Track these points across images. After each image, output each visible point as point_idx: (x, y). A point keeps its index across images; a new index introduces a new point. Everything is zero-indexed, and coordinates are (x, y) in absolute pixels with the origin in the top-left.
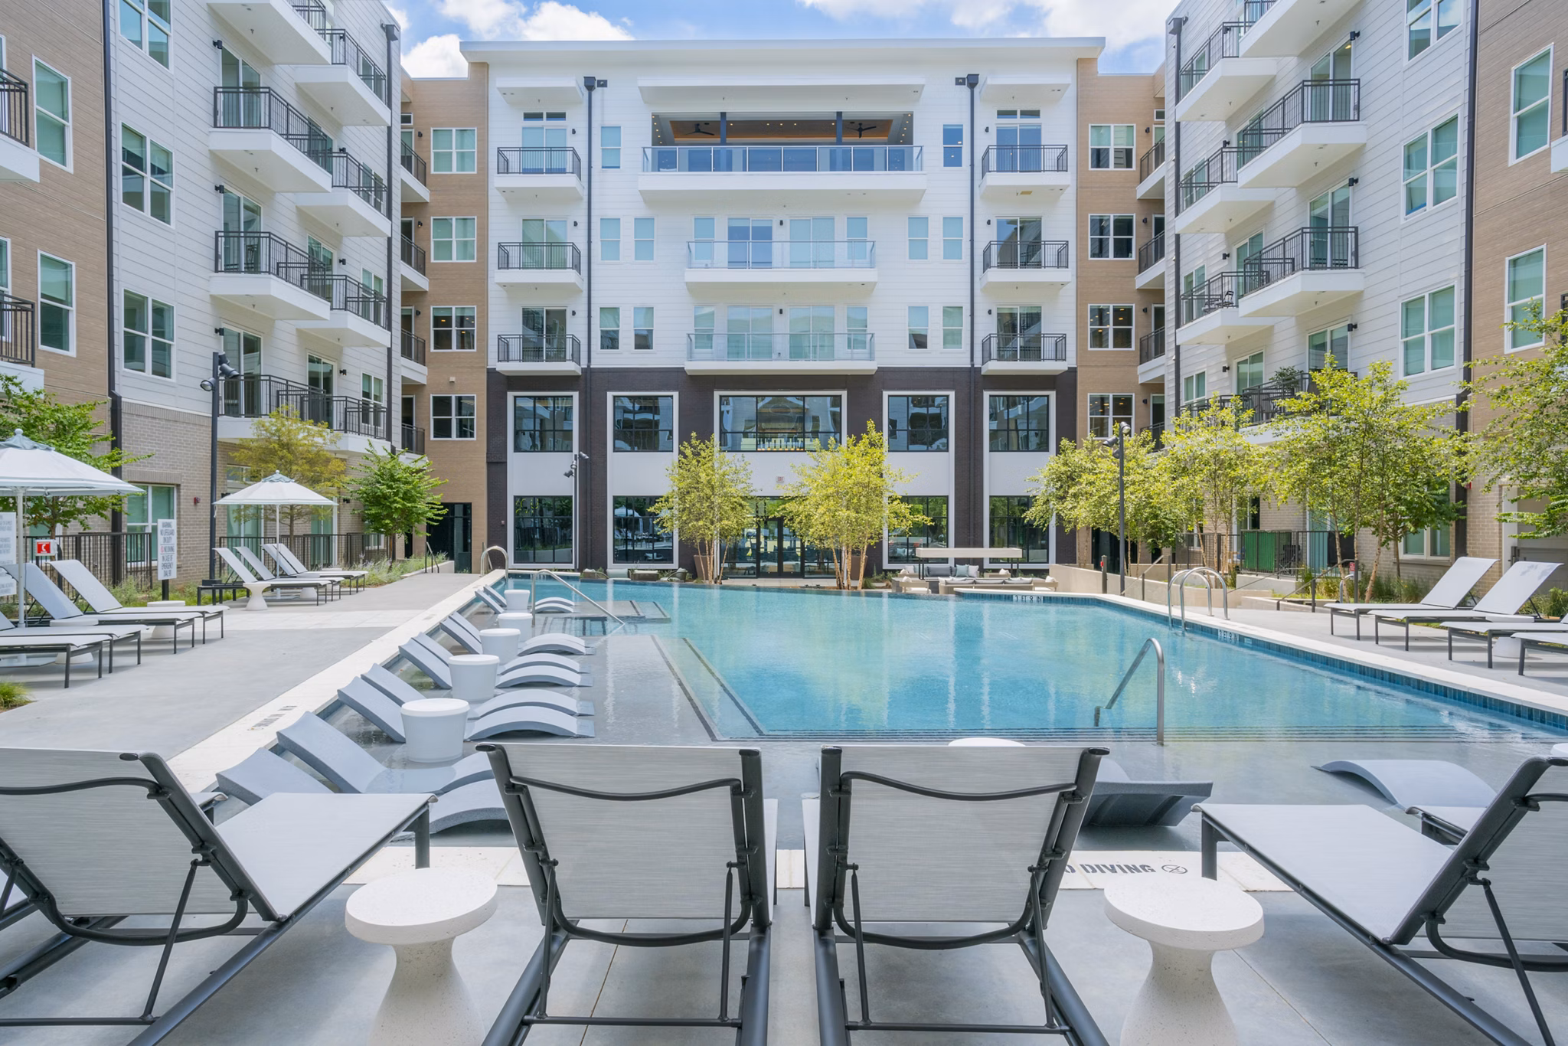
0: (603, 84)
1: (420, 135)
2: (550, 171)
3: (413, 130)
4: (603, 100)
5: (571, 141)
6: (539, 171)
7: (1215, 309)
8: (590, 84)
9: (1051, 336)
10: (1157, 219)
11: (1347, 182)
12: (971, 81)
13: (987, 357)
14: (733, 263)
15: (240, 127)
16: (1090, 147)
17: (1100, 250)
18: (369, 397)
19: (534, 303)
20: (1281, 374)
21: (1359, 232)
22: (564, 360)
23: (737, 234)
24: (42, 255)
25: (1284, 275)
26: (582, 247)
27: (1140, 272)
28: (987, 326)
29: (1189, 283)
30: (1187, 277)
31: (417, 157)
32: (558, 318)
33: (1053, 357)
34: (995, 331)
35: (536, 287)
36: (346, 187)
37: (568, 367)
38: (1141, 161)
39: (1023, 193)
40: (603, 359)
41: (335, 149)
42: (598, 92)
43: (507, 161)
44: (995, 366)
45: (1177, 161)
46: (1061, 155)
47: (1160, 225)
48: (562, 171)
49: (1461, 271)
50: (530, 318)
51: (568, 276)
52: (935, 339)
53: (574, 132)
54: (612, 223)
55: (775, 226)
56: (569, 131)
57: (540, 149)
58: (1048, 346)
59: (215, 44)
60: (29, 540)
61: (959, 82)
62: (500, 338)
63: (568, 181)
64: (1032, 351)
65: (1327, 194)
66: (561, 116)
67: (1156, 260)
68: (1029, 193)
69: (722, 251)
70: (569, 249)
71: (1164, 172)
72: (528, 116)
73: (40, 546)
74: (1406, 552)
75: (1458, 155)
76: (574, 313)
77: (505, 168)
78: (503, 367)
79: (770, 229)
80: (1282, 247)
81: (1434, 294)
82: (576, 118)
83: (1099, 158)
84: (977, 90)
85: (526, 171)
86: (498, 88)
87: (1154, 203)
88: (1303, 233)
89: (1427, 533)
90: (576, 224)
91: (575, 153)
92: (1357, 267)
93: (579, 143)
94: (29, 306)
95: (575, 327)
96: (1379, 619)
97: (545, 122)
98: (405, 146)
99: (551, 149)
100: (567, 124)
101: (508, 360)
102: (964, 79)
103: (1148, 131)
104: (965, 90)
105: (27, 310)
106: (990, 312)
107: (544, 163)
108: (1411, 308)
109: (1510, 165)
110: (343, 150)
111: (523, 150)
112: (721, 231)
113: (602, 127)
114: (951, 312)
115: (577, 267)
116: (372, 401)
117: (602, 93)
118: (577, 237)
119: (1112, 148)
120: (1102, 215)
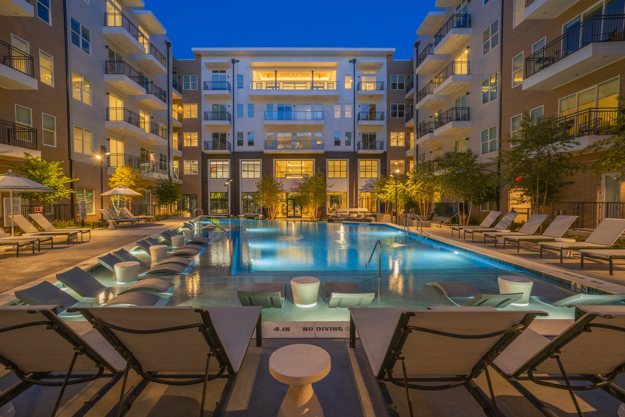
0: (238, 61)
1: (179, 78)
2: (221, 89)
3: (177, 76)
4: (238, 67)
5: (227, 80)
6: (218, 89)
7: (427, 133)
8: (233, 61)
9: (379, 142)
10: (411, 105)
11: (466, 94)
12: (354, 61)
13: (359, 148)
14: (279, 118)
15: (115, 74)
16: (391, 83)
17: (394, 115)
18: (162, 161)
19: (216, 131)
20: (447, 154)
21: (470, 109)
22: (226, 149)
23: (280, 109)
24: (43, 114)
25: (447, 122)
26: (231, 113)
27: (407, 122)
28: (359, 138)
29: (420, 125)
30: (420, 123)
31: (178, 84)
32: (224, 136)
33: (379, 148)
34: (361, 140)
35: (217, 126)
36: (152, 93)
37: (227, 151)
38: (407, 87)
39: (370, 97)
40: (238, 149)
41: (149, 81)
42: (236, 64)
43: (207, 86)
44: (361, 151)
45: (417, 87)
46: (382, 84)
47: (412, 106)
48: (225, 89)
49: (498, 121)
50: (215, 136)
51: (227, 122)
52: (343, 143)
53: (228, 77)
54: (241, 106)
55: (292, 106)
56: (227, 76)
57: (218, 82)
58: (378, 145)
59: (106, 47)
60: (22, 207)
61: (350, 61)
62: (205, 142)
63: (226, 92)
64: (373, 147)
65: (460, 98)
66: (224, 72)
67: (411, 118)
68: (372, 97)
69: (275, 114)
70: (227, 114)
71: (413, 91)
72: (214, 72)
73: (36, 209)
74: (482, 209)
75: (497, 85)
76: (229, 134)
77: (206, 88)
78: (206, 152)
79: (291, 108)
80: (446, 114)
81: (491, 128)
82: (229, 72)
83: (394, 86)
84: (356, 64)
85: (213, 89)
86: (204, 63)
87: (411, 100)
88: (452, 109)
89: (488, 204)
90: (229, 106)
91: (228, 83)
92: (469, 120)
93: (230, 80)
94: (35, 131)
95: (229, 139)
96: (465, 231)
97: (219, 74)
98: (174, 81)
99: (221, 82)
100: (227, 74)
101: (208, 149)
102: (352, 61)
103: (409, 78)
104: (352, 64)
105: (34, 132)
106: (360, 134)
107: (219, 86)
108: (484, 133)
109: (512, 88)
110: (152, 82)
111: (213, 82)
112: (275, 108)
113: (238, 75)
114: (348, 134)
115: (230, 120)
116: (163, 162)
117: (237, 64)
118: (229, 110)
119: (398, 83)
120: (394, 104)
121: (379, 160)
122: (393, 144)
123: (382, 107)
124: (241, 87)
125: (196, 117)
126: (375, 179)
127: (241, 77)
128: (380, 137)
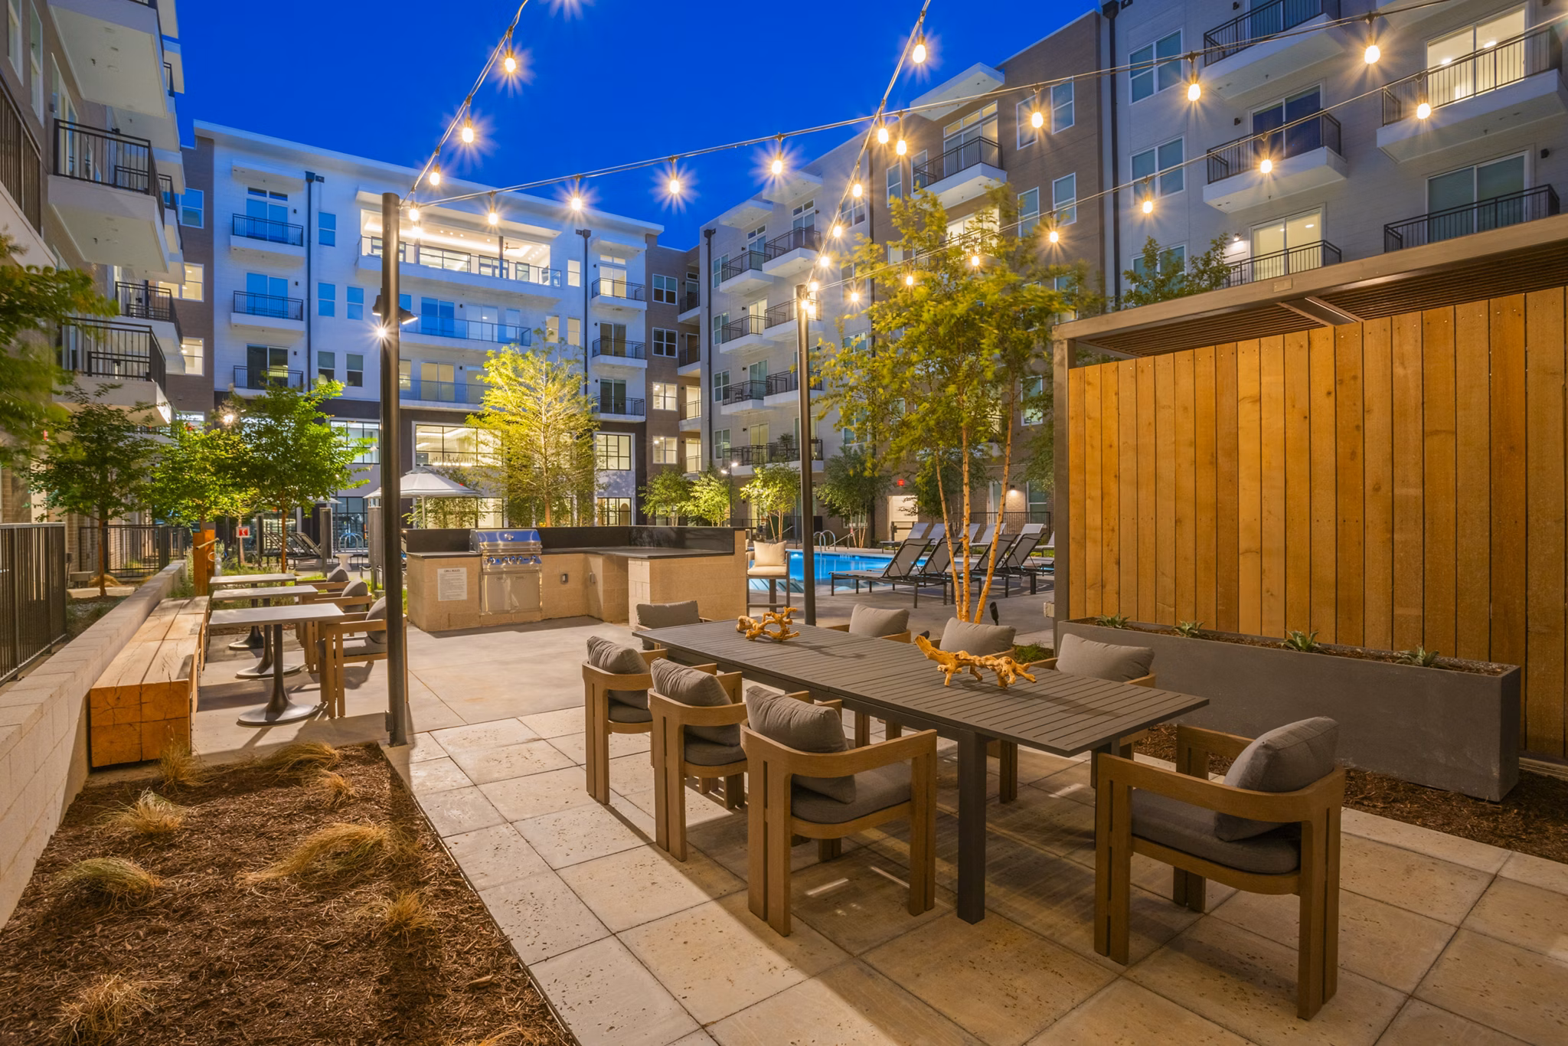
0: (321, 180)
2: (273, 240)
4: (320, 192)
5: (292, 218)
6: (263, 238)
7: (745, 399)
8: (310, 177)
9: (631, 400)
12: (584, 234)
14: (425, 330)
16: (653, 288)
17: (659, 349)
19: (258, 342)
23: (429, 309)
26: (303, 303)
27: (683, 366)
28: (594, 390)
29: (717, 379)
30: (715, 375)
32: (281, 353)
33: (633, 412)
34: (599, 392)
35: (260, 329)
38: (681, 300)
39: (615, 309)
42: (315, 184)
46: (638, 289)
47: (692, 339)
48: (285, 242)
50: (255, 353)
51: (289, 324)
53: (295, 212)
54: (328, 290)
55: (457, 307)
56: (291, 210)
57: (263, 220)
58: (630, 406)
61: (576, 232)
62: (235, 368)
64: (620, 409)
66: (284, 197)
67: (694, 362)
68: (618, 309)
70: (290, 303)
71: (698, 313)
72: (251, 191)
76: (295, 351)
79: (453, 309)
82: (297, 201)
83: (658, 295)
85: (250, 235)
86: (222, 162)
90: (297, 283)
93: (299, 221)
95: (296, 364)
97: (268, 199)
99: (273, 222)
100: (290, 204)
101: (234, 386)
102: (580, 232)
103: (684, 284)
104: (581, 239)
106: (596, 381)
107: (266, 229)
111: (250, 218)
112: (416, 305)
113: (320, 213)
115: (298, 319)
117: (320, 187)
118: (299, 293)
119: (665, 290)
120: (660, 329)
121: (633, 435)
122: (658, 404)
123: (637, 331)
124: (328, 240)
125: (200, 298)
126: (624, 473)
127: (329, 220)
128: (634, 391)
